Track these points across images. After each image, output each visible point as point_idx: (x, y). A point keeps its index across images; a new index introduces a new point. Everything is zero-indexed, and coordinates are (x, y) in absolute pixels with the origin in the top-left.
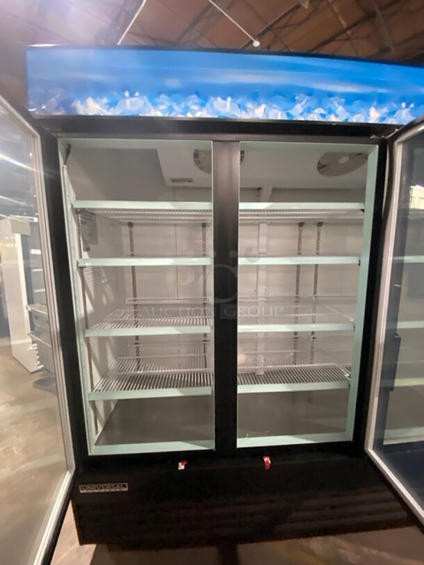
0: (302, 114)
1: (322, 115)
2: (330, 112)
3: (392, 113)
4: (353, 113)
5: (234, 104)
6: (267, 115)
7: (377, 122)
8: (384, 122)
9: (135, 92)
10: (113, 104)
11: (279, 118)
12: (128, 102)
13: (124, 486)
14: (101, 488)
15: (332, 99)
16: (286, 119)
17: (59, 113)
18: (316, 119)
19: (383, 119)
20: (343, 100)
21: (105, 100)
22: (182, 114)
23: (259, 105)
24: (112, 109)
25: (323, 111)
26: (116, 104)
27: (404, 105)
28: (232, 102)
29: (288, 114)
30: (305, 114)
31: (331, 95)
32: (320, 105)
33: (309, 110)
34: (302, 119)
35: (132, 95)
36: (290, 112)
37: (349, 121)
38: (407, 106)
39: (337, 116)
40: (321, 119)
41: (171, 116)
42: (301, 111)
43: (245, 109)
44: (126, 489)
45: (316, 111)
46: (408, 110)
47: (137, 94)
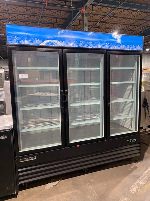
0: (82, 46)
1: (87, 46)
2: (89, 45)
3: (104, 46)
4: (94, 46)
5: (65, 43)
6: (73, 46)
7: (100, 48)
8: (102, 48)
9: (38, 39)
10: (32, 42)
11: (76, 47)
12: (36, 41)
13: (35, 158)
14: (27, 160)
15: (89, 42)
16: (78, 47)
17: (17, 44)
18: (85, 47)
19: (102, 47)
20: (92, 42)
21: (30, 41)
22: (51, 45)
23: (71, 43)
24: (32, 43)
25: (87, 45)
26: (33, 42)
27: (106, 43)
28: (64, 42)
29: (79, 46)
30: (83, 46)
31: (89, 41)
32: (86, 44)
33: (84, 45)
34: (82, 47)
35: (37, 39)
36: (79, 45)
37: (94, 48)
38: (107, 44)
39: (90, 46)
40: (87, 47)
41: (48, 45)
42: (82, 45)
43: (67, 44)
44: (35, 159)
45: (85, 45)
46: (108, 45)
47: (39, 39)
